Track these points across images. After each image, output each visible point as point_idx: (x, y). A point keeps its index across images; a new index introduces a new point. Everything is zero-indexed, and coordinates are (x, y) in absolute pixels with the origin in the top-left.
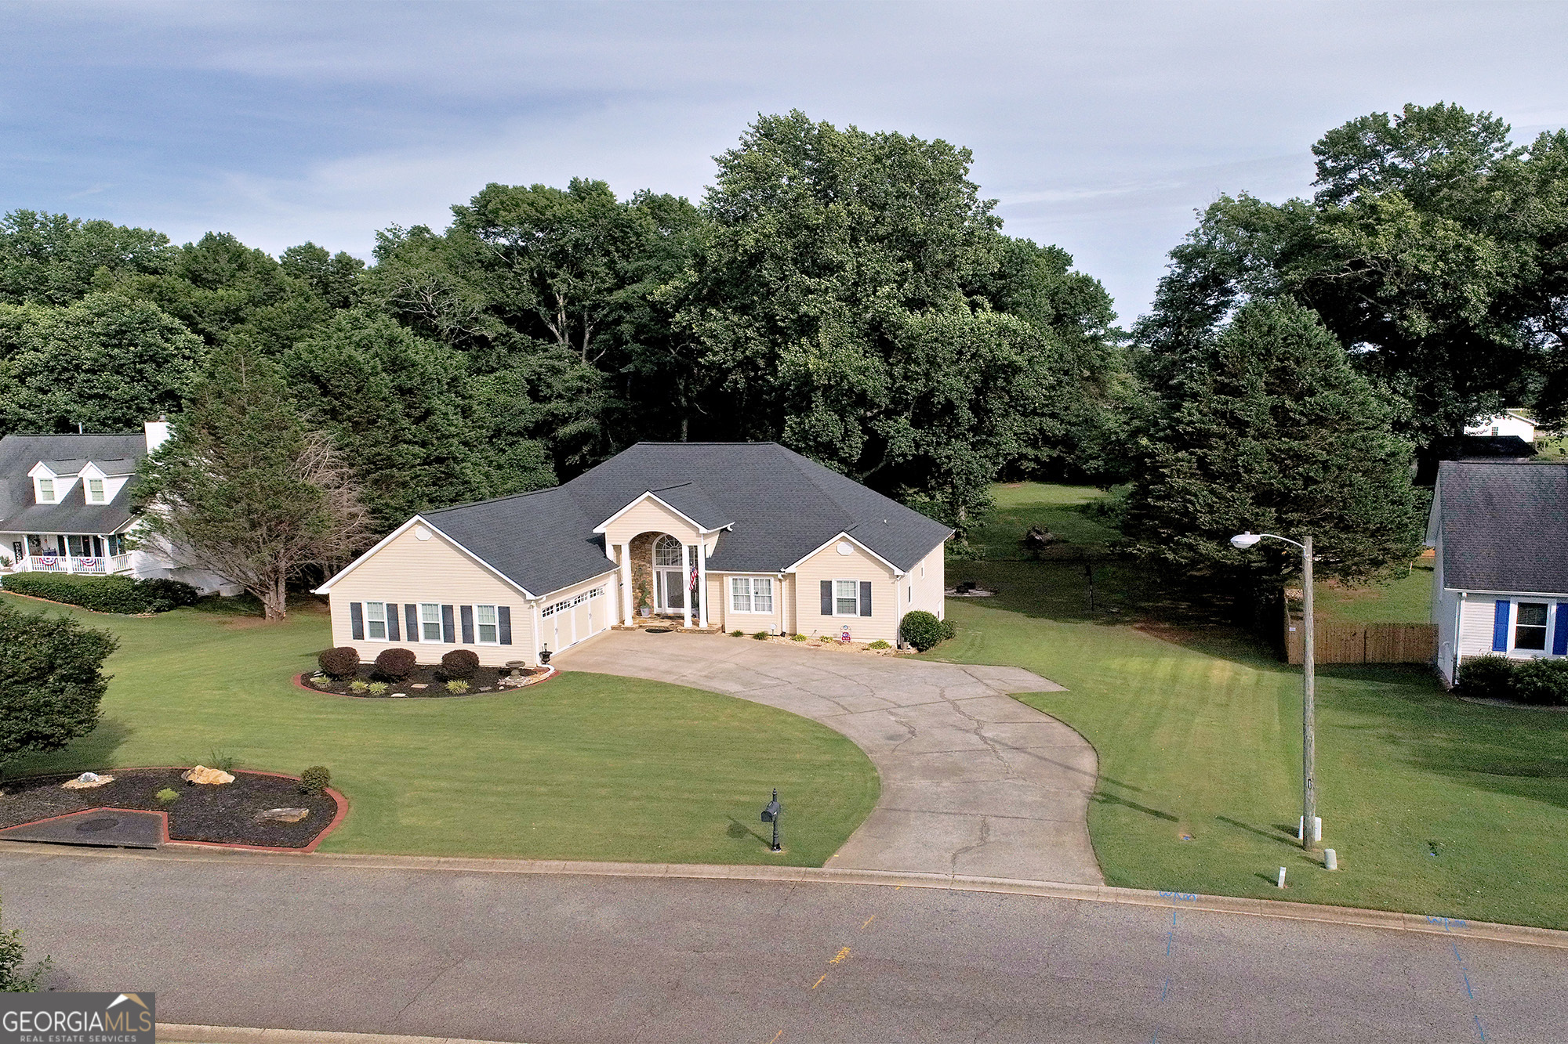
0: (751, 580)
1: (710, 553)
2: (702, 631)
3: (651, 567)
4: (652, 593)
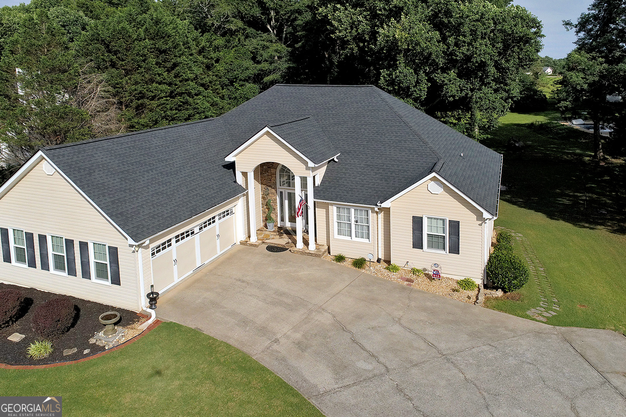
0: (353, 210)
1: (318, 182)
2: (310, 254)
3: (275, 188)
4: (276, 210)
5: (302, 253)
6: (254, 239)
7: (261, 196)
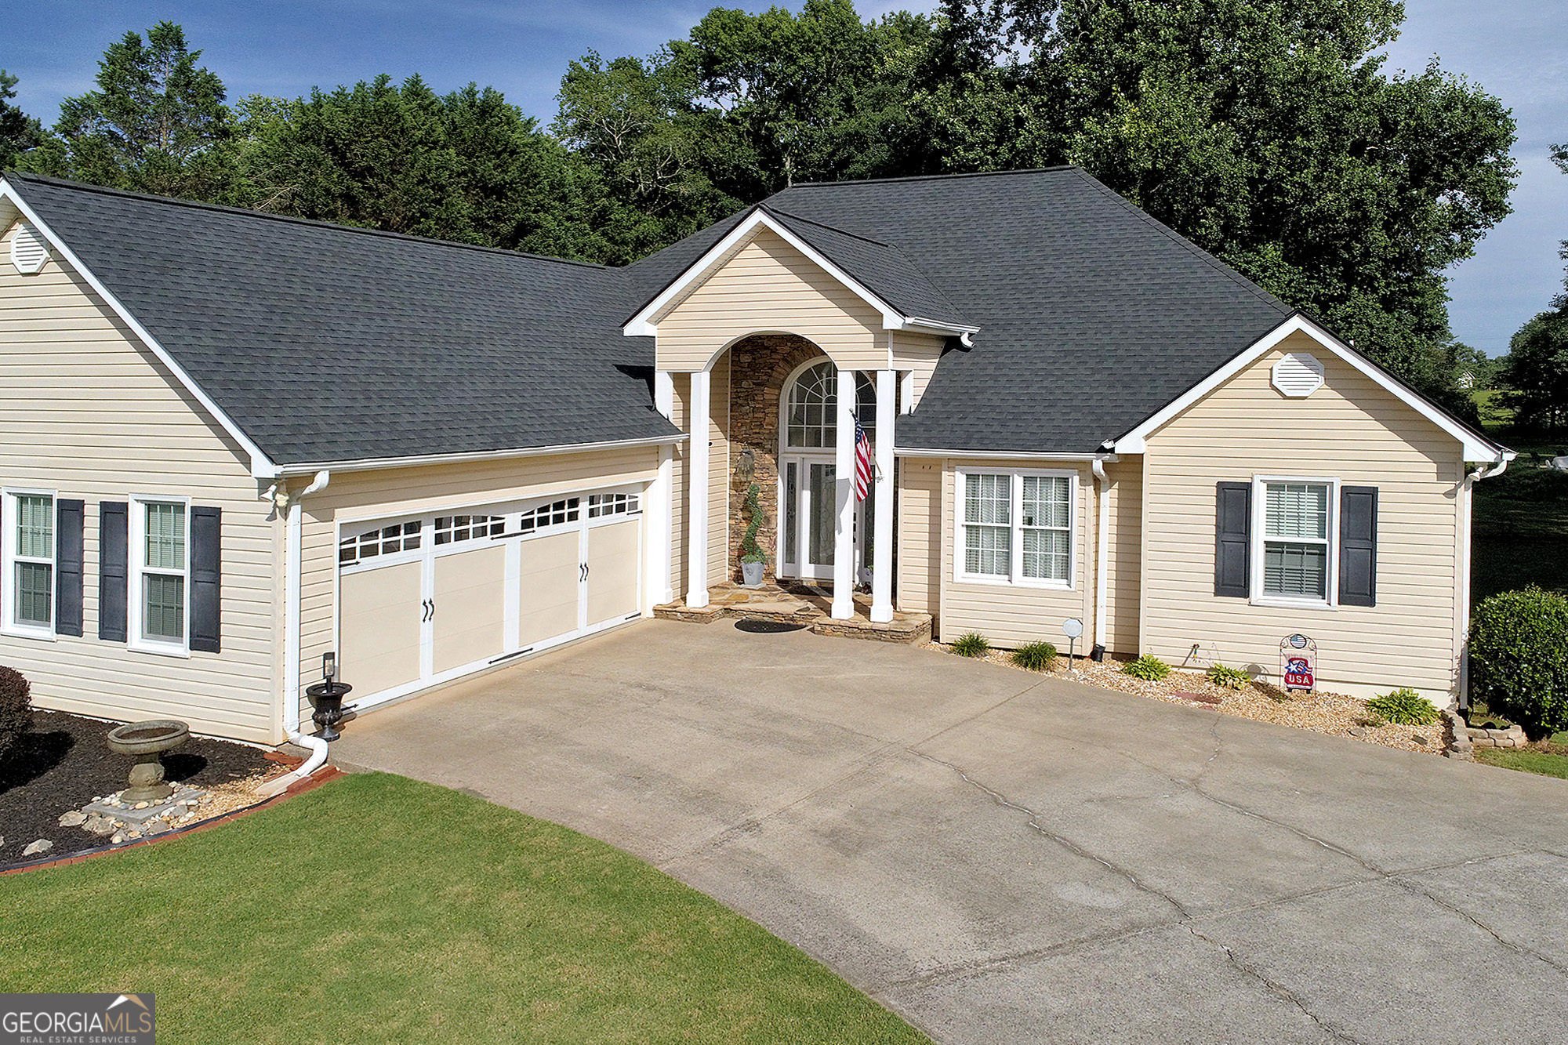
0: (1018, 482)
1: (909, 403)
2: (876, 634)
3: (773, 451)
4: (773, 521)
5: (850, 631)
6: (697, 599)
7: (728, 479)
